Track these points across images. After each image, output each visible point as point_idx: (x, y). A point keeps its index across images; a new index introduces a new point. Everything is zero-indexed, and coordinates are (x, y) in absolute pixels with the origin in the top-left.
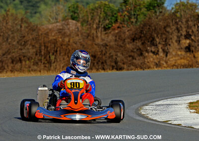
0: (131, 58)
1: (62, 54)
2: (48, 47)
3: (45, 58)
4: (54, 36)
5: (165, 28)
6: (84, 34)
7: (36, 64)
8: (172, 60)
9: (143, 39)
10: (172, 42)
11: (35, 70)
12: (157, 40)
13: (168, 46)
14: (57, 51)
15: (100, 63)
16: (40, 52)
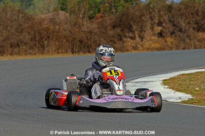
0: (112, 43)
1: (53, 40)
2: (41, 34)
3: (39, 43)
4: (46, 25)
5: (140, 17)
6: (73, 23)
7: (31, 48)
8: (147, 44)
9: (122, 26)
10: (147, 29)
11: (31, 54)
12: (134, 27)
13: (144, 33)
14: (49, 37)
15: (86, 47)
16: (35, 38)
